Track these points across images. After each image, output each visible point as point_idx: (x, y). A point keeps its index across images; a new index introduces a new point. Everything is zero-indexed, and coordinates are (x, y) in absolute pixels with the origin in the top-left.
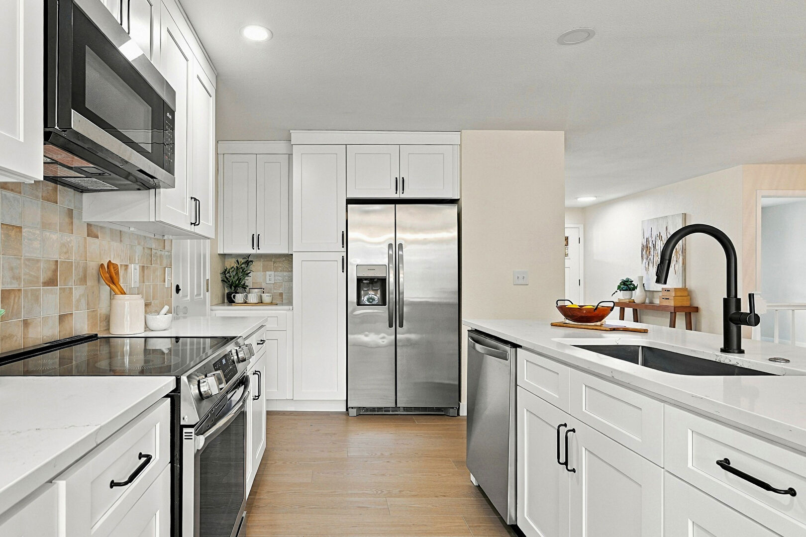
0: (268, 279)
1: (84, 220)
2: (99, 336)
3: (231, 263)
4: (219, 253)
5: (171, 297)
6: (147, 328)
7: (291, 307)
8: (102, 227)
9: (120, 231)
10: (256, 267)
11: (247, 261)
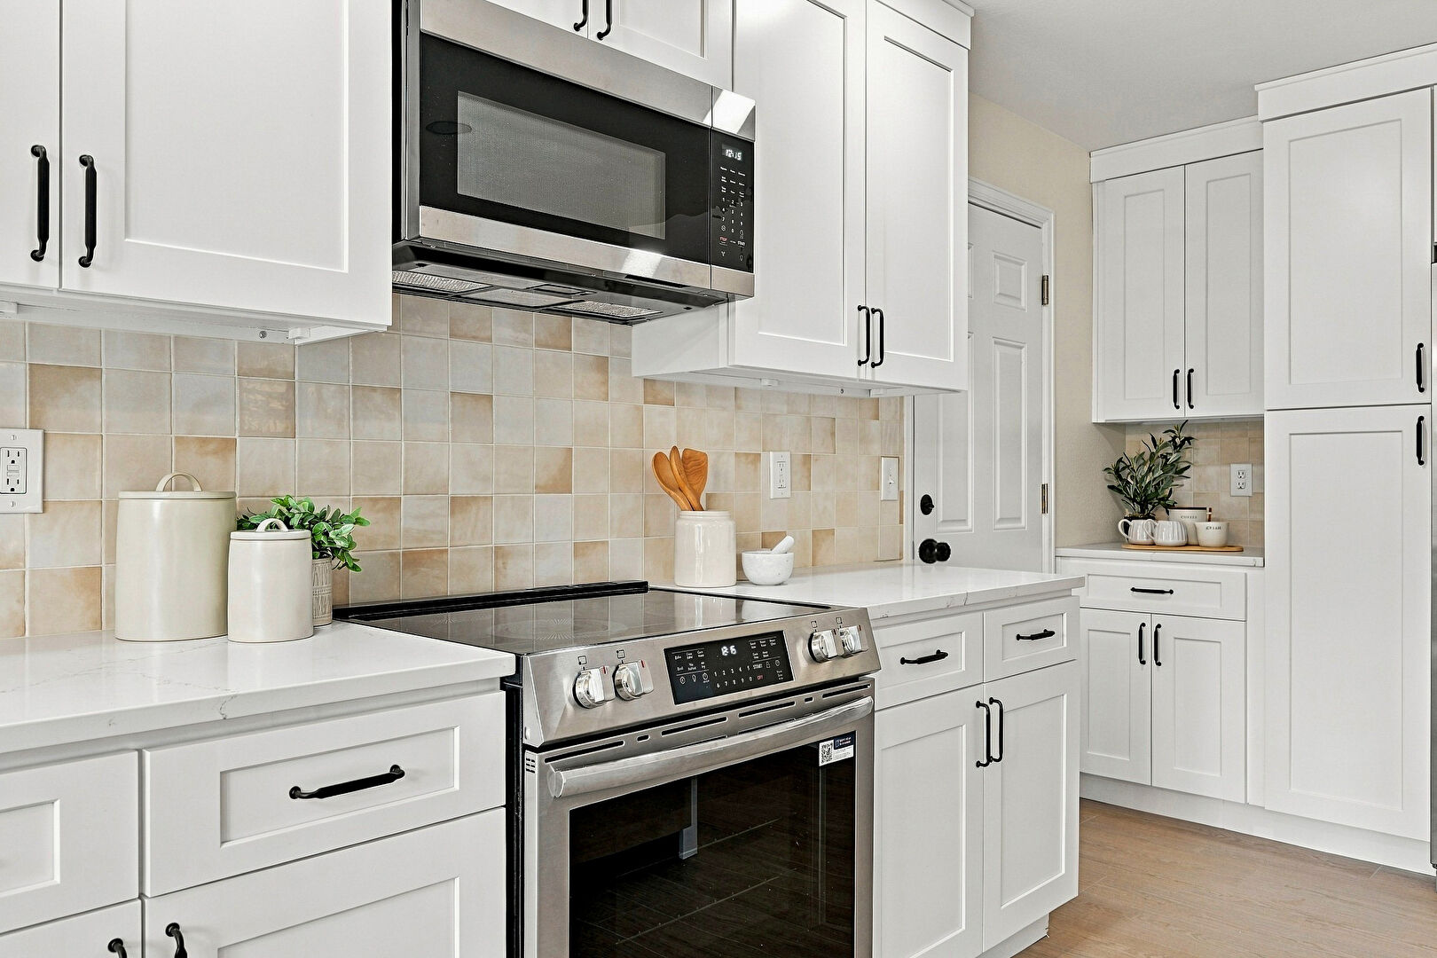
0: (1234, 486)
1: (635, 374)
2: (650, 585)
3: (1135, 446)
4: (1094, 420)
5: (901, 522)
6: (741, 579)
7: (1259, 560)
8: (681, 386)
9: (736, 388)
10: (1200, 454)
11: (1181, 437)
